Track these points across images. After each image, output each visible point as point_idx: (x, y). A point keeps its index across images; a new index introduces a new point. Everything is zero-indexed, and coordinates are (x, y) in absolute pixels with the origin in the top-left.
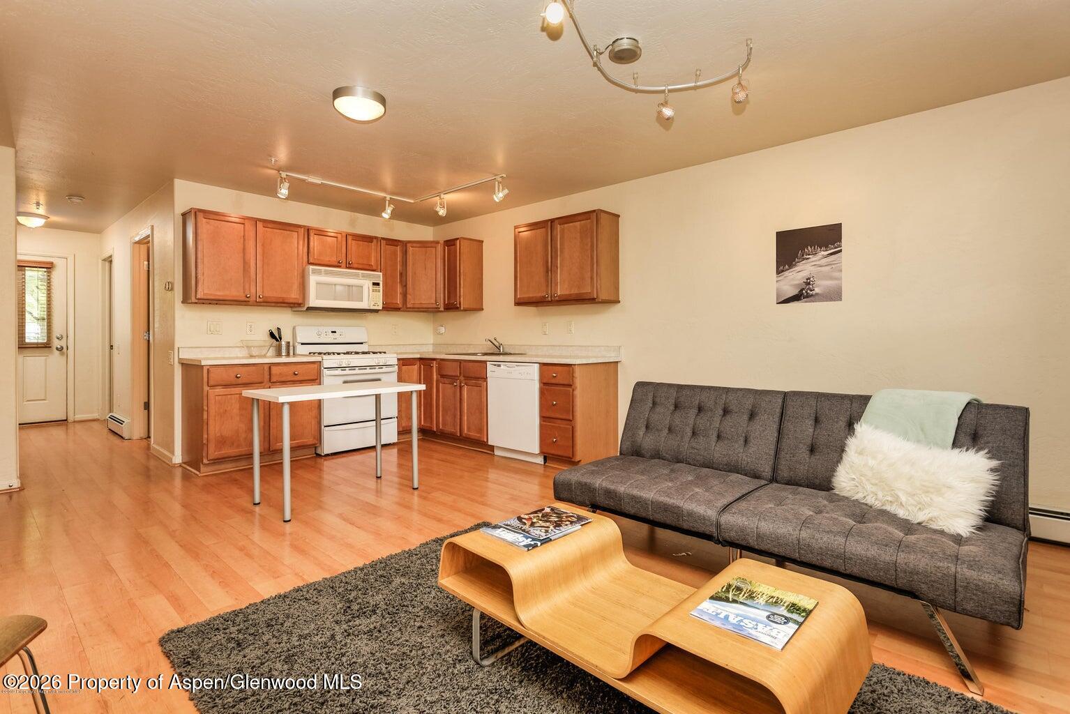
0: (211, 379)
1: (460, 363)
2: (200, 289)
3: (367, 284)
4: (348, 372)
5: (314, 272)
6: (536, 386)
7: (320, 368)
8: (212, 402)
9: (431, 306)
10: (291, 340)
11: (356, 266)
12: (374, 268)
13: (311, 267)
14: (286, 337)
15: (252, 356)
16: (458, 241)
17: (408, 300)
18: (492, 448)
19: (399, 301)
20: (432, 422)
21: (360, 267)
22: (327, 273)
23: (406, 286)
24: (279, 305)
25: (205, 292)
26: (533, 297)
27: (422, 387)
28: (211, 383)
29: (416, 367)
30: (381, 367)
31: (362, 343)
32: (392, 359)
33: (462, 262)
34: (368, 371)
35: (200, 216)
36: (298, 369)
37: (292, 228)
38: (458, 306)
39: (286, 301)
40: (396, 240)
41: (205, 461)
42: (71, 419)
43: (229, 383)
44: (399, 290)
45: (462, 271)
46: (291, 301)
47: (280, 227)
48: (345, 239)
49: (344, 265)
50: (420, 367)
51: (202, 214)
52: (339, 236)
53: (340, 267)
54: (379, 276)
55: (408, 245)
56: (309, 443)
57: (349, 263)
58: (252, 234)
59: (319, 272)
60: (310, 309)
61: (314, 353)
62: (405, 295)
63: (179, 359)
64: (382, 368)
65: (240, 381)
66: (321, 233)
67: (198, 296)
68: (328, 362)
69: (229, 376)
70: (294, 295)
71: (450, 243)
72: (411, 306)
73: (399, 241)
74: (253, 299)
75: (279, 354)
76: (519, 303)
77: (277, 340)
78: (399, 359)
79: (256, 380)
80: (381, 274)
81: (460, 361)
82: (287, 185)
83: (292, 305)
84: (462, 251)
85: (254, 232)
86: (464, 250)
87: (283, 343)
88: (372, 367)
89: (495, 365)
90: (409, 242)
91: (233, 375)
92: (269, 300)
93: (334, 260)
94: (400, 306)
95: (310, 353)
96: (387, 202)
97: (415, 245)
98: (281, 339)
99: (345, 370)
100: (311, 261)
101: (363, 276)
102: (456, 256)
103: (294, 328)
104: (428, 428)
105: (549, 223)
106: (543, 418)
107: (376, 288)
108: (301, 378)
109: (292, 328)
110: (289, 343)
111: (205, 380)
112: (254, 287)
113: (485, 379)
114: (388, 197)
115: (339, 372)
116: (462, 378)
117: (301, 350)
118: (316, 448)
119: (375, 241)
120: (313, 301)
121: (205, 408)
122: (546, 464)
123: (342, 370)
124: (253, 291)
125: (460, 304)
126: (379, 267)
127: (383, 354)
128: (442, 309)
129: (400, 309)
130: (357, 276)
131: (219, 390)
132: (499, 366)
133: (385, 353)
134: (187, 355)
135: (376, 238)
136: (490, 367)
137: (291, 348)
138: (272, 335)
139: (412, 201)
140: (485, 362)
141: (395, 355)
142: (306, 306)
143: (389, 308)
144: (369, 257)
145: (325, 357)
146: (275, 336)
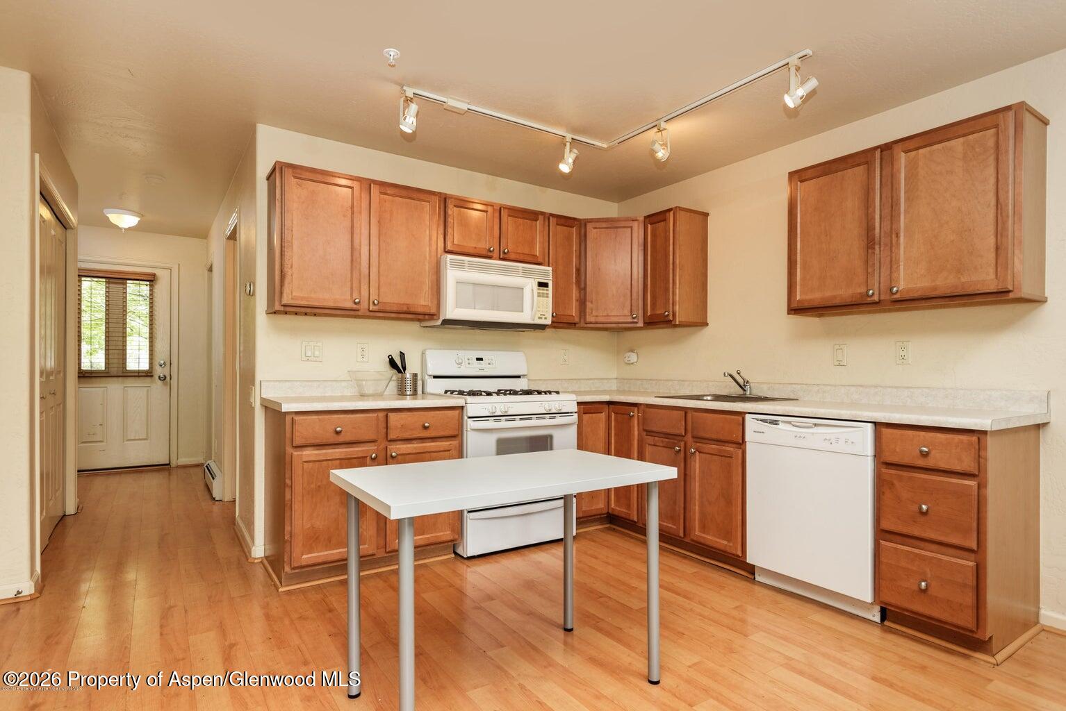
0: (297, 434)
1: (686, 413)
2: (287, 290)
3: (530, 285)
4: (503, 424)
5: (455, 265)
6: (867, 468)
7: (462, 418)
8: (298, 471)
9: (622, 320)
10: (418, 371)
11: (513, 256)
12: (540, 260)
13: (450, 256)
14: (412, 366)
15: (363, 396)
16: (671, 213)
17: (588, 310)
18: (751, 569)
19: (574, 311)
20: (629, 506)
21: (521, 258)
22: (472, 267)
23: (585, 288)
24: (402, 316)
25: (294, 294)
26: (835, 297)
27: (671, 473)
28: (297, 441)
29: (603, 416)
30: (552, 415)
31: (519, 377)
32: (569, 403)
33: (677, 247)
34: (534, 422)
35: (288, 173)
36: (427, 420)
37: (422, 196)
38: (671, 318)
39: (412, 310)
40: (570, 218)
41: (287, 569)
42: (174, 464)
43: (324, 441)
44: (575, 293)
45: (677, 262)
46: (420, 310)
47: (404, 193)
48: (497, 214)
49: (496, 254)
50: (609, 417)
51: (290, 170)
52: (490, 209)
53: (490, 258)
54: (546, 273)
55: (590, 226)
56: (444, 539)
57: (504, 253)
58: (365, 204)
59: (460, 265)
60: (447, 322)
61: (452, 392)
62: (582, 302)
63: (261, 398)
64: (554, 418)
65: (341, 439)
66: (463, 203)
67: (285, 301)
68: (475, 406)
69: (322, 429)
70: (423, 302)
71: (656, 219)
72: (593, 319)
73: (575, 219)
74: (364, 305)
75: (401, 392)
76: (796, 309)
77: (399, 371)
78: (579, 404)
79: (366, 438)
80: (550, 269)
81: (686, 410)
82: (414, 108)
83: (421, 317)
84: (678, 229)
85: (368, 202)
86: (682, 228)
87: (408, 375)
88: (540, 416)
89: (764, 421)
90: (591, 221)
91: (330, 429)
92: (388, 309)
93: (483, 245)
94: (577, 320)
95: (446, 392)
96: (568, 144)
97: (598, 225)
98: (404, 368)
99: (500, 420)
100: (449, 247)
101: (525, 272)
102: (667, 239)
103: (423, 354)
104: (623, 516)
105: (878, 153)
106: (882, 533)
107: (543, 290)
108: (433, 434)
109: (420, 353)
110: (415, 375)
111: (288, 435)
112: (366, 287)
113: (741, 444)
114: (569, 137)
115: (490, 424)
116: (689, 438)
117: (435, 386)
118: (454, 546)
119: (541, 217)
120: (452, 311)
121: (288, 481)
122: (886, 623)
123: (496, 421)
124: (365, 293)
125: (674, 315)
126: (547, 259)
127: (554, 396)
128: (641, 324)
129: (575, 324)
130: (514, 272)
131: (309, 453)
132: (775, 423)
133: (558, 393)
134: (270, 393)
135: (543, 213)
136: (751, 423)
137: (419, 383)
138: (392, 363)
139: (605, 146)
140: (742, 414)
141: (573, 397)
142: (442, 318)
143: (560, 322)
144: (532, 243)
145: (470, 399)
146: (396, 365)
